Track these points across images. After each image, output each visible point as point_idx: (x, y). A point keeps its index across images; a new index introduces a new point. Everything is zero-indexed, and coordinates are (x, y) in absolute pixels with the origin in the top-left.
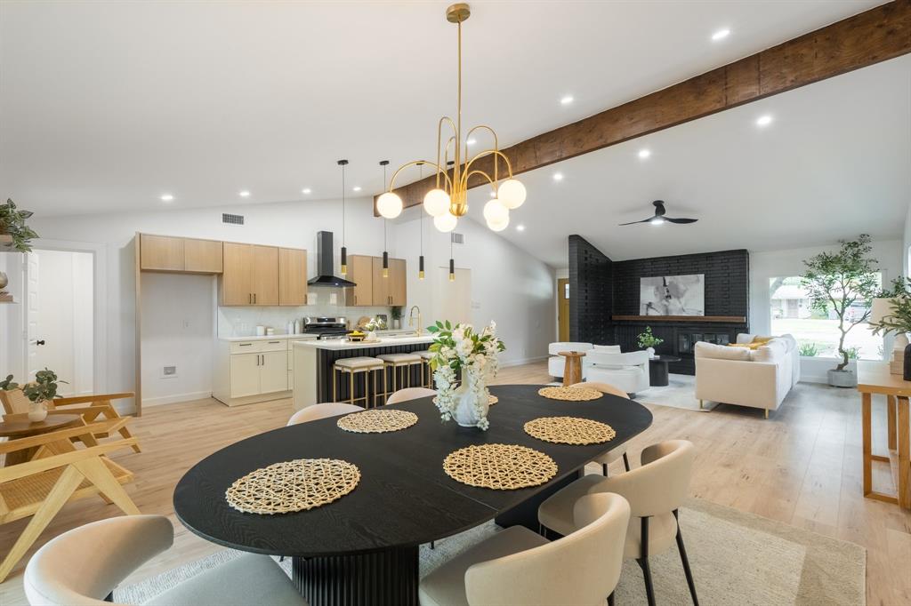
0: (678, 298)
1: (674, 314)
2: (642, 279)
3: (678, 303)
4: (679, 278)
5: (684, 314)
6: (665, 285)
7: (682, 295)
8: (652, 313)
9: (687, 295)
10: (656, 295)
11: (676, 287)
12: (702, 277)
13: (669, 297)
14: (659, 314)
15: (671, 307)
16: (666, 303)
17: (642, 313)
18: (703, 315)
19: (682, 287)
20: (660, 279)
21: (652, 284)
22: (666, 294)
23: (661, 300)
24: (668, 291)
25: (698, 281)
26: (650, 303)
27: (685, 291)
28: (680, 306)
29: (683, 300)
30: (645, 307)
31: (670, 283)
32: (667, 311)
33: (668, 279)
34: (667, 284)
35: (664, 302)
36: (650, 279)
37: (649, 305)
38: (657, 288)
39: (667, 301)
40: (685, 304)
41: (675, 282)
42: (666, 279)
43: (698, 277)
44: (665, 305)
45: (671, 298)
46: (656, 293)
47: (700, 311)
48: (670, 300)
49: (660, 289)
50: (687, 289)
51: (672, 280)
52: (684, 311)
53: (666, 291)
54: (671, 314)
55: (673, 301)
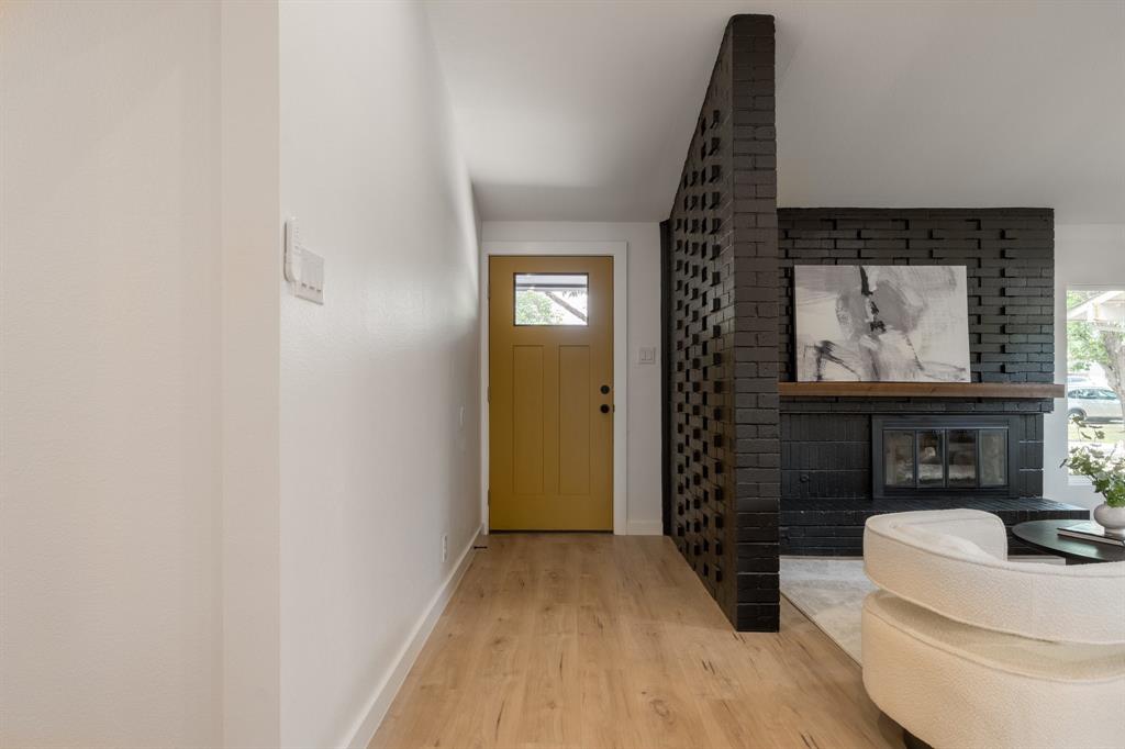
0: (904, 329)
1: (896, 376)
2: (801, 271)
3: (903, 345)
4: (903, 271)
5: (922, 378)
6: (865, 291)
7: (915, 326)
8: (834, 373)
9: (926, 322)
10: (842, 319)
11: (898, 301)
12: (961, 272)
13: (878, 326)
14: (855, 379)
15: (885, 356)
16: (873, 345)
17: (805, 373)
18: (966, 377)
19: (912, 299)
20: (850, 271)
21: (829, 290)
22: (871, 317)
23: (857, 334)
24: (875, 310)
25: (952, 283)
26: (827, 344)
27: (921, 310)
28: (907, 353)
29: (915, 336)
30: (812, 354)
31: (881, 285)
32: (875, 368)
33: (875, 273)
34: (872, 288)
35: (866, 341)
36: (823, 269)
37: (825, 350)
38: (845, 299)
39: (875, 338)
40: (923, 347)
41: (893, 283)
42: (868, 274)
43: (952, 273)
44: (869, 351)
45: (884, 331)
46: (842, 313)
47: (964, 370)
48: (881, 337)
49: (851, 301)
50: (926, 305)
51: (885, 277)
52: (922, 369)
53: (869, 310)
54: (888, 377)
55: (890, 338)
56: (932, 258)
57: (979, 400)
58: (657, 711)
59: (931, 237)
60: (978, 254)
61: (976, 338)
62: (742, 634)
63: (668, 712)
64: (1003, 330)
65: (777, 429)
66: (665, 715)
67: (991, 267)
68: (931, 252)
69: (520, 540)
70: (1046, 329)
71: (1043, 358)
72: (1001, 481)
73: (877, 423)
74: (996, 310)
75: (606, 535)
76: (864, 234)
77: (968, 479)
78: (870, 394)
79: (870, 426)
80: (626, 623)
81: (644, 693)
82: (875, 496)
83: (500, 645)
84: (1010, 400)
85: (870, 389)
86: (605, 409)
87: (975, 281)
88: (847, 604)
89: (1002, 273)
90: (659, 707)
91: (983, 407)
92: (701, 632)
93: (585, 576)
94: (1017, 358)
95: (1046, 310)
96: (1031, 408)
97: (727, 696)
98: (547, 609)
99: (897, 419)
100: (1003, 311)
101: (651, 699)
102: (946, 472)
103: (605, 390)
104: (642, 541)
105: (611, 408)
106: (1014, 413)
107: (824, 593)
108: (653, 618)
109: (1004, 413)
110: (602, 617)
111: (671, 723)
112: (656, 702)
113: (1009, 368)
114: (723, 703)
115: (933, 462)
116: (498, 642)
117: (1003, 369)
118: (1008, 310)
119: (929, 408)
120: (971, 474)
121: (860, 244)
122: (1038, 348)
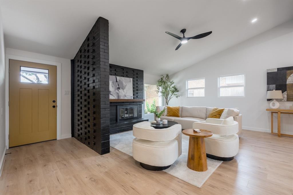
0: (123, 89)
1: (122, 98)
3: (123, 91)
4: (123, 78)
5: (126, 98)
6: (117, 81)
7: (125, 89)
9: (127, 88)
10: (112, 87)
11: (122, 84)
12: (132, 79)
13: (119, 88)
14: (115, 99)
15: (120, 94)
19: (124, 84)
20: (114, 77)
21: (110, 80)
22: (118, 87)
23: (115, 90)
24: (118, 85)
27: (126, 86)
28: (124, 94)
29: (125, 90)
31: (119, 80)
32: (118, 96)
33: (118, 78)
34: (118, 81)
35: (117, 91)
39: (118, 91)
40: (126, 93)
41: (121, 80)
42: (117, 78)
43: (130, 80)
44: (117, 93)
45: (120, 89)
46: (112, 85)
47: (132, 97)
48: (119, 90)
49: (114, 83)
50: (126, 85)
51: (120, 79)
52: (126, 96)
53: (117, 85)
54: (120, 98)
55: (121, 90)
56: (127, 76)
57: (134, 102)
58: (92, 181)
59: (127, 72)
60: (133, 76)
61: (134, 91)
62: (102, 155)
63: (95, 180)
64: (137, 90)
65: (109, 109)
66: (95, 181)
67: (136, 79)
68: (127, 75)
69: (24, 148)
70: (143, 90)
71: (142, 95)
72: (137, 116)
73: (118, 107)
74: (136, 87)
75: (55, 140)
76: (116, 70)
77: (132, 116)
78: (118, 101)
79: (117, 108)
80: (73, 162)
81: (86, 178)
82: (118, 121)
83: (32, 182)
84: (138, 102)
85: (117, 100)
86: (54, 107)
87: (134, 81)
88: (119, 143)
89: (137, 80)
90: (92, 180)
91: (134, 103)
92: (93, 158)
93: (53, 153)
94: (139, 95)
95: (142, 87)
96: (141, 103)
97: (106, 170)
98: (45, 166)
99: (122, 106)
100: (137, 87)
101: (89, 178)
102: (129, 115)
103: (54, 101)
104: (66, 140)
105: (56, 106)
106: (138, 104)
107: (114, 142)
108: (79, 158)
109: (137, 104)
110: (65, 163)
111: (97, 182)
112: (91, 179)
113: (138, 97)
114: (106, 172)
115: (127, 113)
116: (31, 181)
117: (137, 97)
118: (138, 87)
119: (126, 104)
120: (132, 115)
121: (115, 72)
122: (141, 93)
